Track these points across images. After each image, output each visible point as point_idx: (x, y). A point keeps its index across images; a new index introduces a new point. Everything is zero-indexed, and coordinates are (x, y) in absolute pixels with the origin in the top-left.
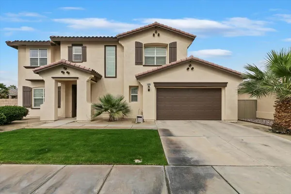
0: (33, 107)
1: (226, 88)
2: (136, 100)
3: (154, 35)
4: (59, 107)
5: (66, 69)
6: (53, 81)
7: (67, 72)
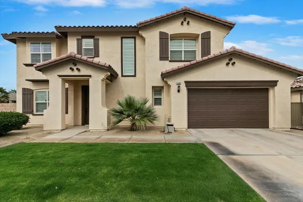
0: (35, 113)
1: (276, 87)
2: (160, 104)
3: (182, 24)
4: (67, 113)
5: (75, 65)
6: (60, 80)
7: (77, 69)
